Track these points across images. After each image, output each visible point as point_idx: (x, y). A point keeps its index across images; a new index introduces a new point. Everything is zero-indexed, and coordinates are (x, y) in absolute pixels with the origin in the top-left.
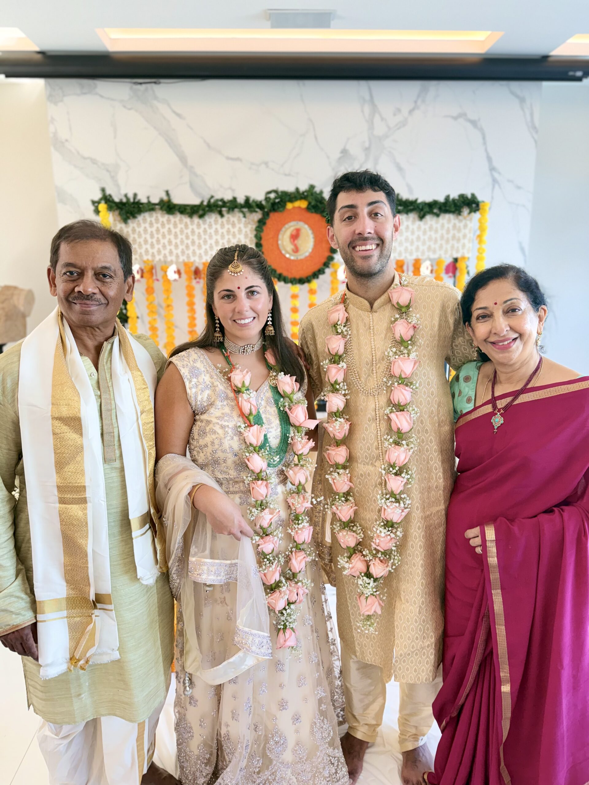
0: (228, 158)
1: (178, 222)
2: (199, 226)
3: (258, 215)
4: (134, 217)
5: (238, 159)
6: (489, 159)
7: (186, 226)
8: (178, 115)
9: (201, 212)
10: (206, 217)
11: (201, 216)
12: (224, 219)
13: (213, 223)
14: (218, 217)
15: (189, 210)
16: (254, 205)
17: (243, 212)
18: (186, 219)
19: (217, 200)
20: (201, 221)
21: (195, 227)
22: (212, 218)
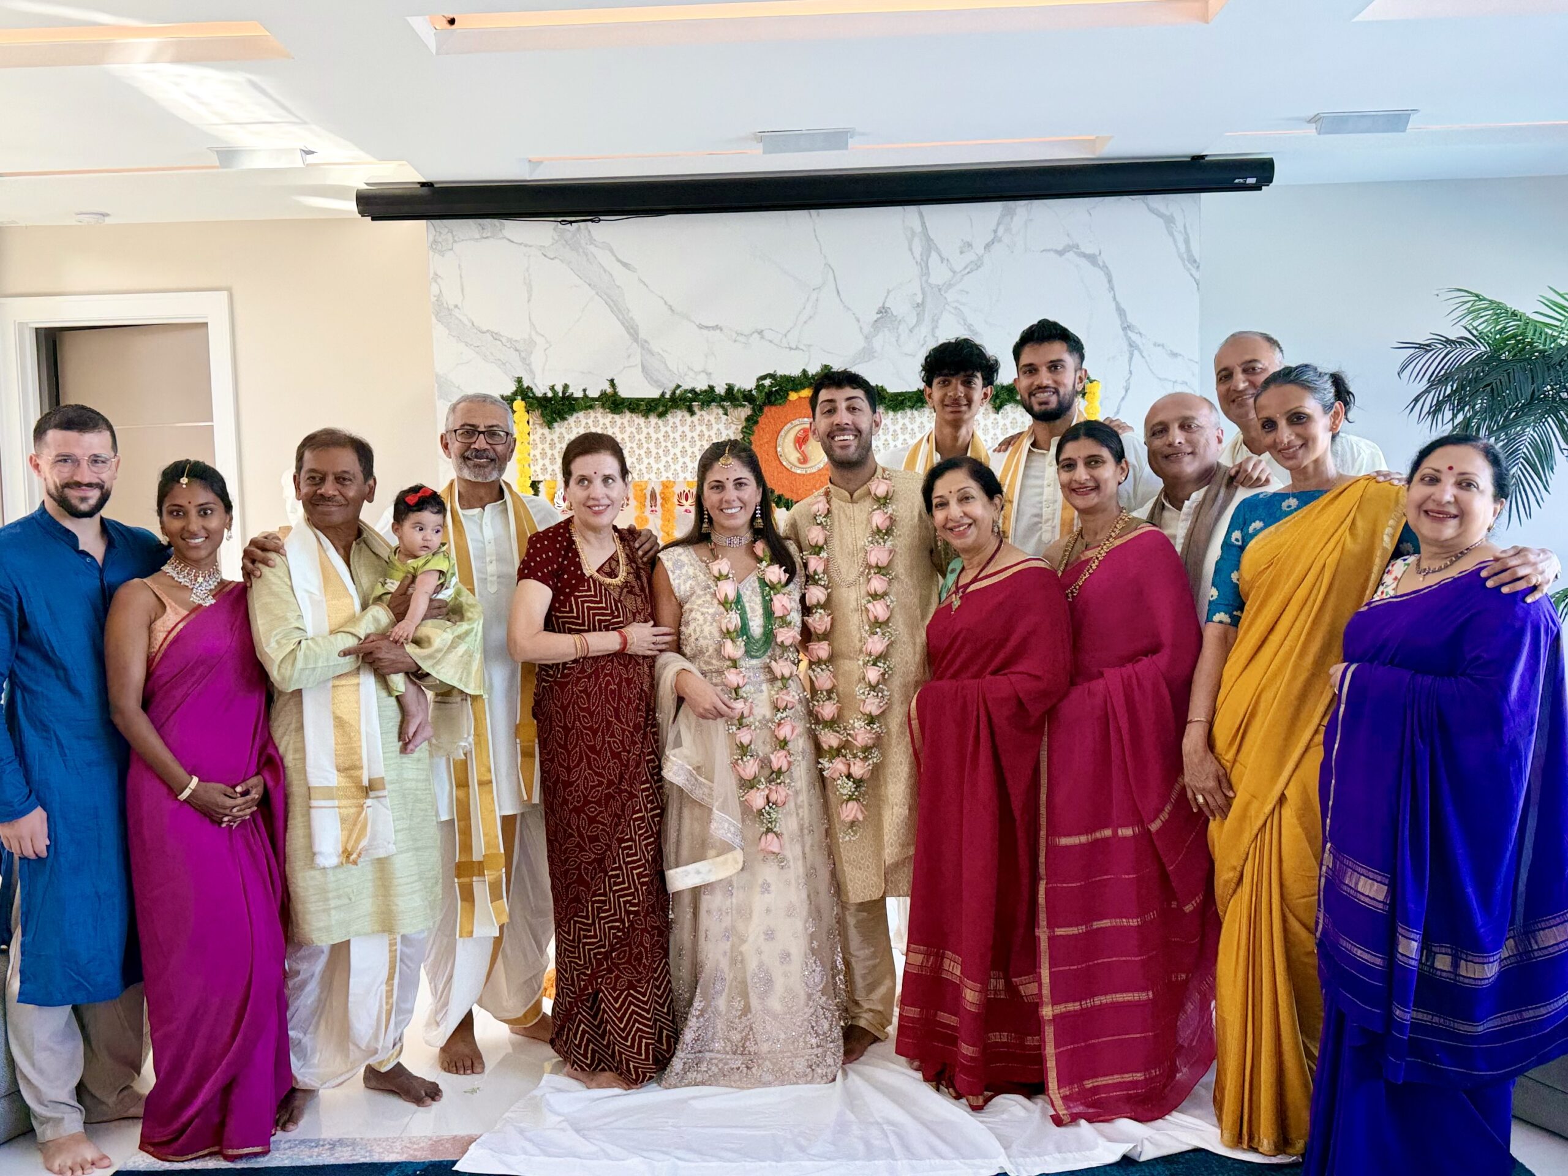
0: (701, 327)
1: (626, 424)
2: (657, 428)
3: (746, 411)
4: (564, 419)
5: (716, 327)
6: (1121, 312)
7: (639, 429)
8: (625, 265)
9: (661, 409)
10: (669, 416)
11: (661, 415)
12: (695, 418)
13: (678, 424)
14: (687, 415)
15: (643, 407)
16: (740, 396)
17: (723, 407)
18: (639, 420)
19: (686, 391)
20: (660, 422)
21: (651, 430)
22: (677, 417)
